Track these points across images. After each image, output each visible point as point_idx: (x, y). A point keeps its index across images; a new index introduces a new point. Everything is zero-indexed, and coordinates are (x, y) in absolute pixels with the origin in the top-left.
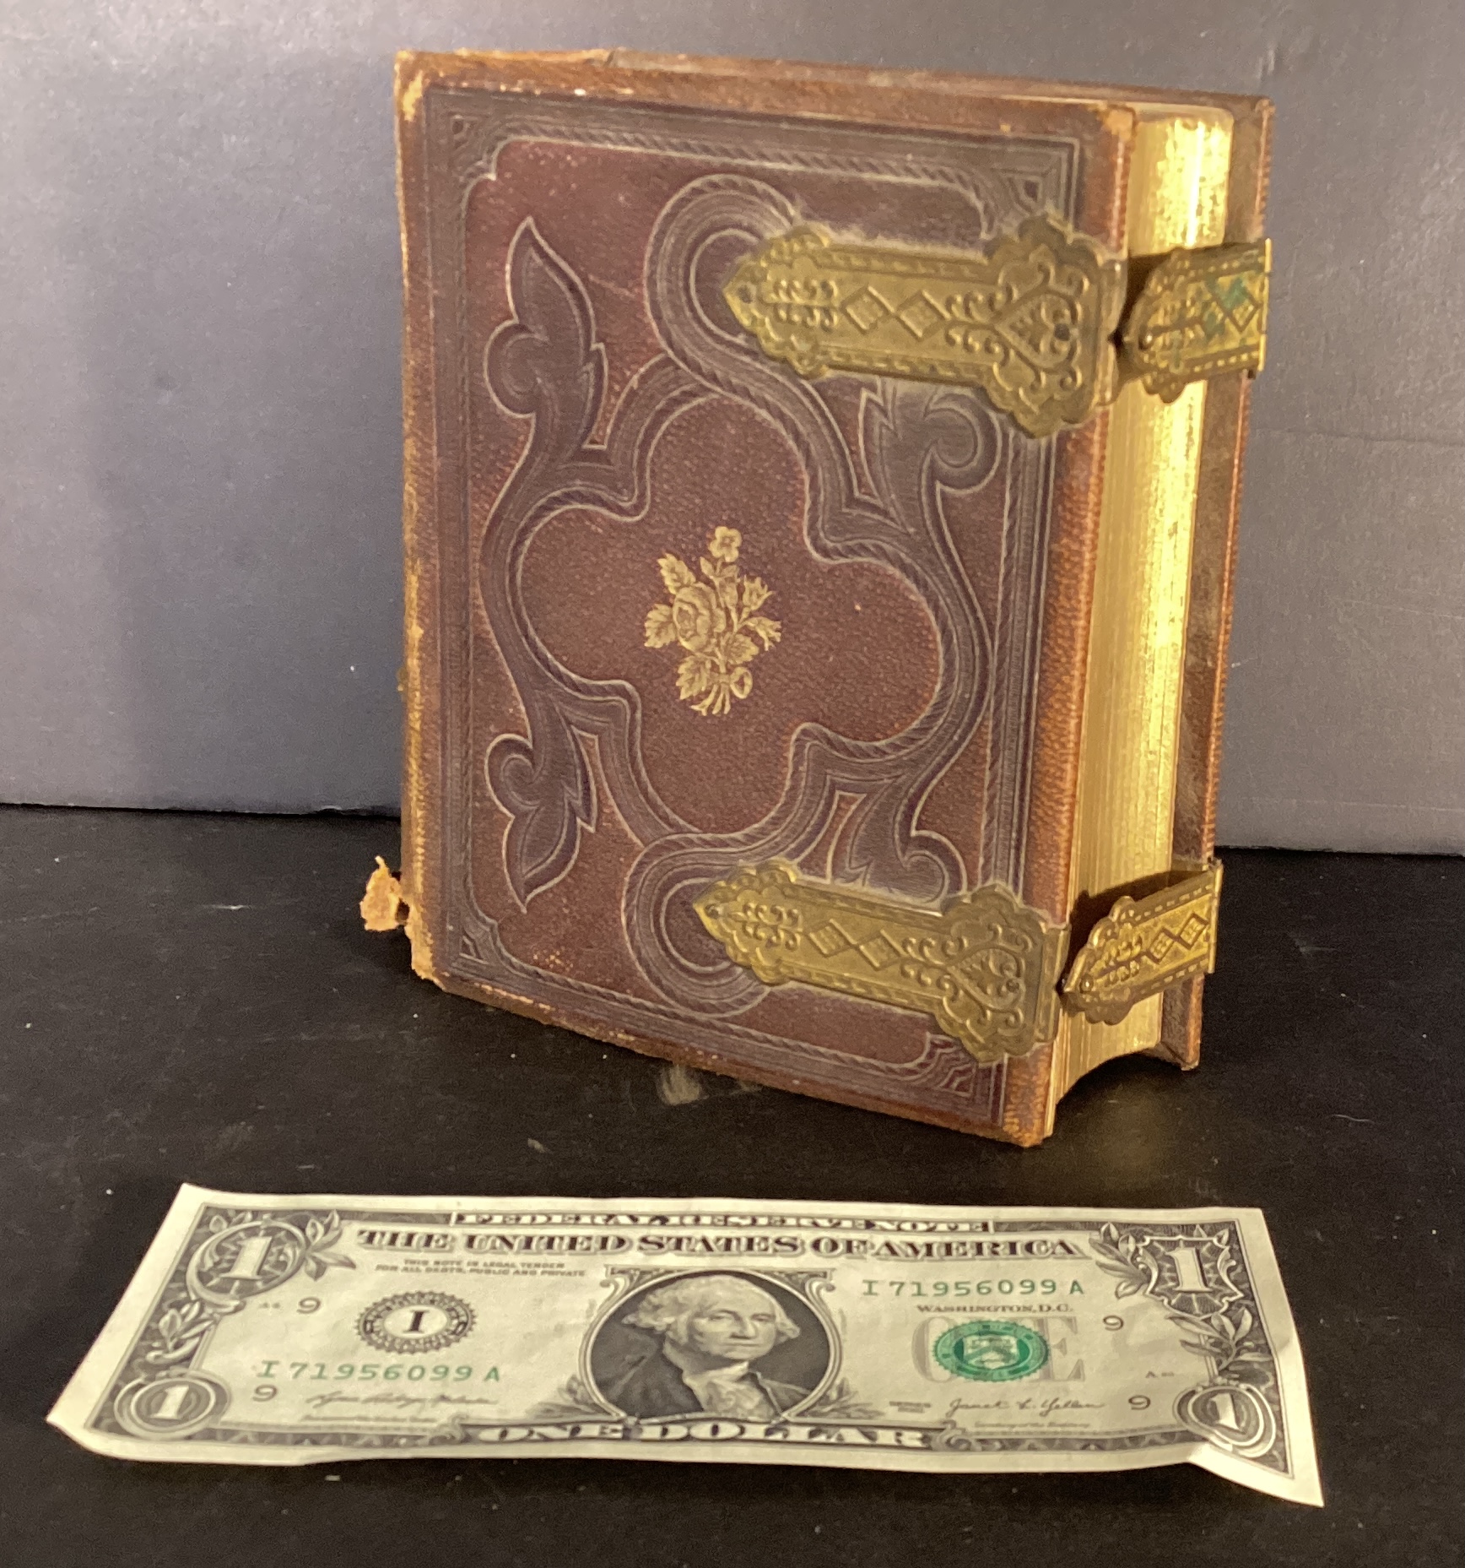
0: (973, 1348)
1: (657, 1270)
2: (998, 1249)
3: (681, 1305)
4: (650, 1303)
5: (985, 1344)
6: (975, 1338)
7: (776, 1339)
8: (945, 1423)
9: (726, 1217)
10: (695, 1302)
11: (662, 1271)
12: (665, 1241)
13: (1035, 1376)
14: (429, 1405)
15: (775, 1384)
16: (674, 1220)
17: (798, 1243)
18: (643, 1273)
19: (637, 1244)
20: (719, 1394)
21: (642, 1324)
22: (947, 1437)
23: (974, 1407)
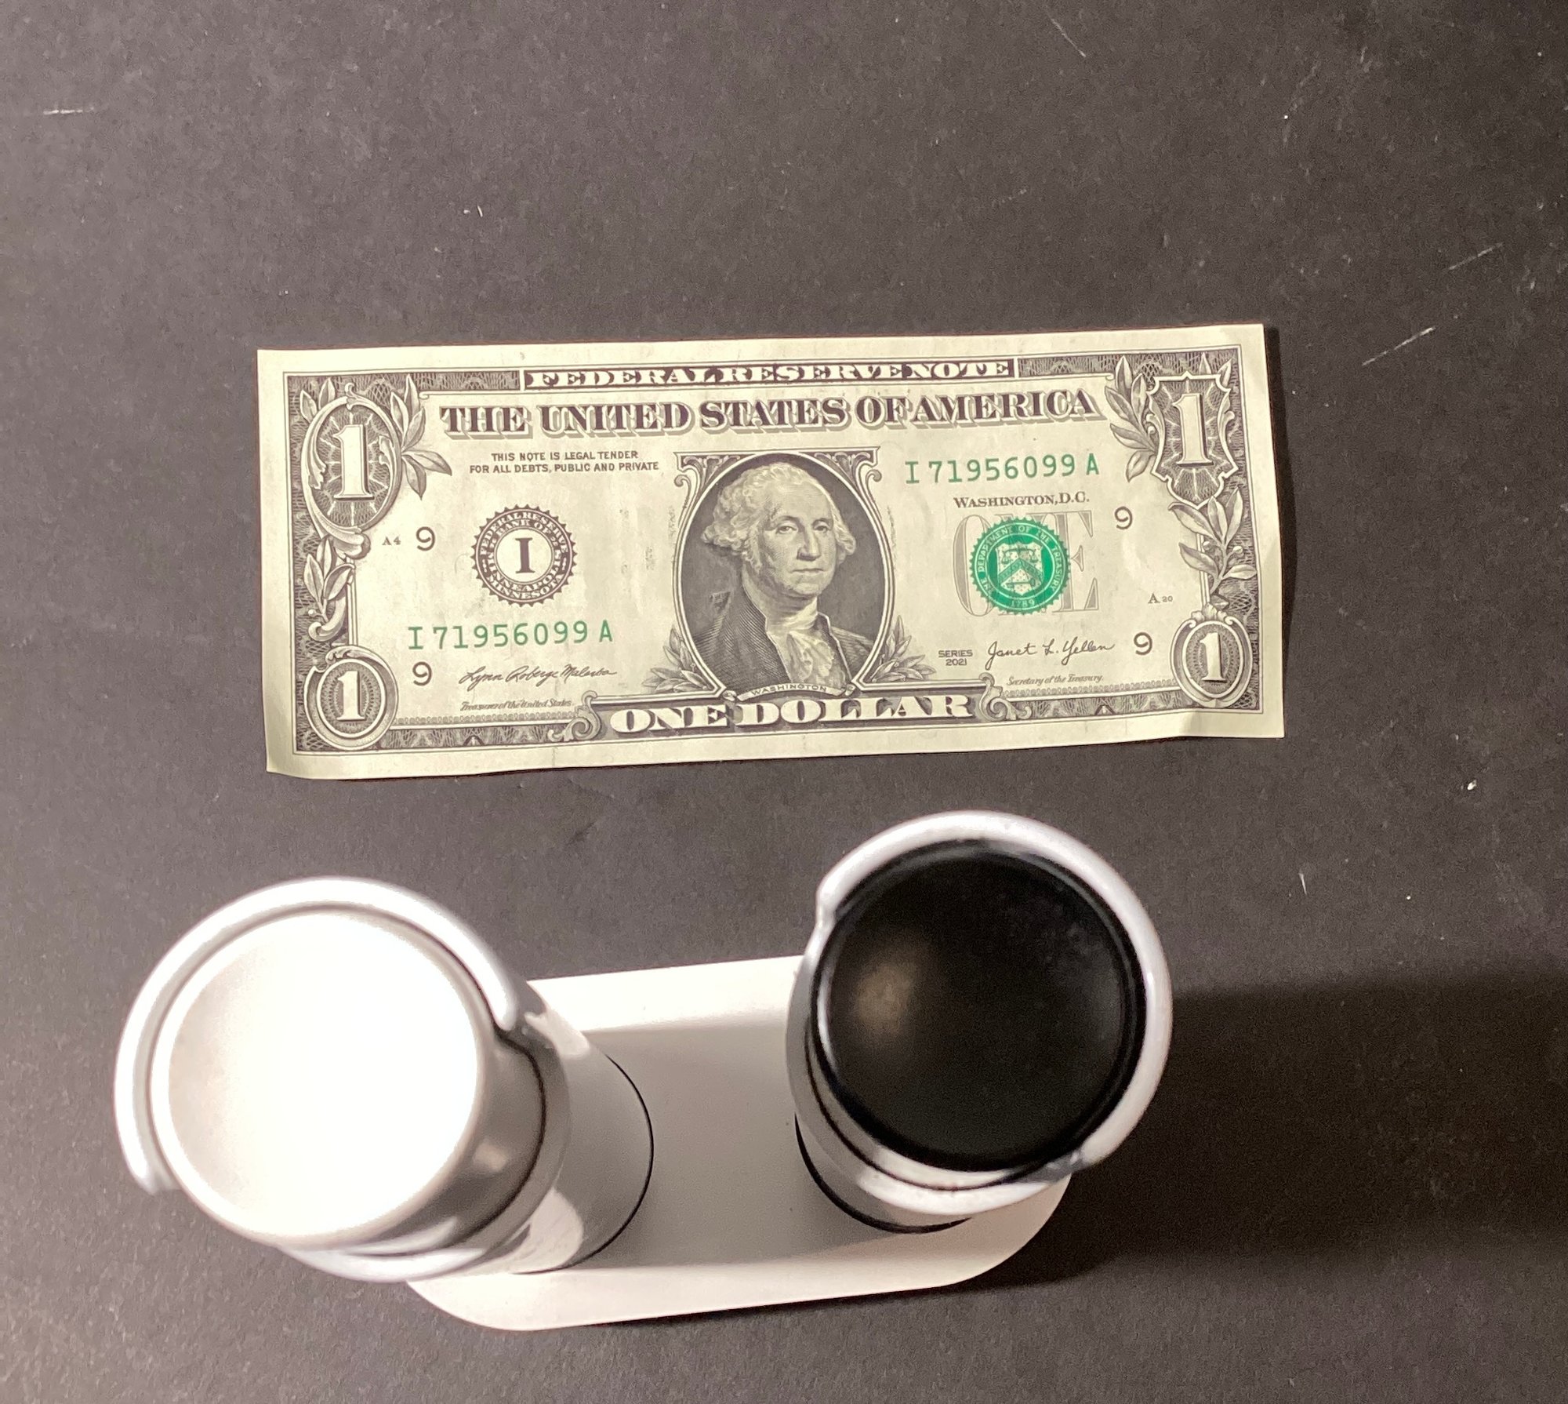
0: (1005, 563)
1: (722, 457)
2: (1022, 406)
3: (750, 511)
4: (723, 509)
5: (1014, 556)
6: (1006, 547)
7: (837, 559)
8: (985, 679)
9: (776, 367)
10: (761, 506)
11: (726, 458)
12: (722, 411)
13: (1058, 604)
14: (561, 679)
15: (843, 632)
16: (728, 375)
17: (844, 407)
18: (710, 461)
19: (698, 416)
20: (797, 652)
21: (718, 542)
22: (987, 701)
23: (1007, 653)
